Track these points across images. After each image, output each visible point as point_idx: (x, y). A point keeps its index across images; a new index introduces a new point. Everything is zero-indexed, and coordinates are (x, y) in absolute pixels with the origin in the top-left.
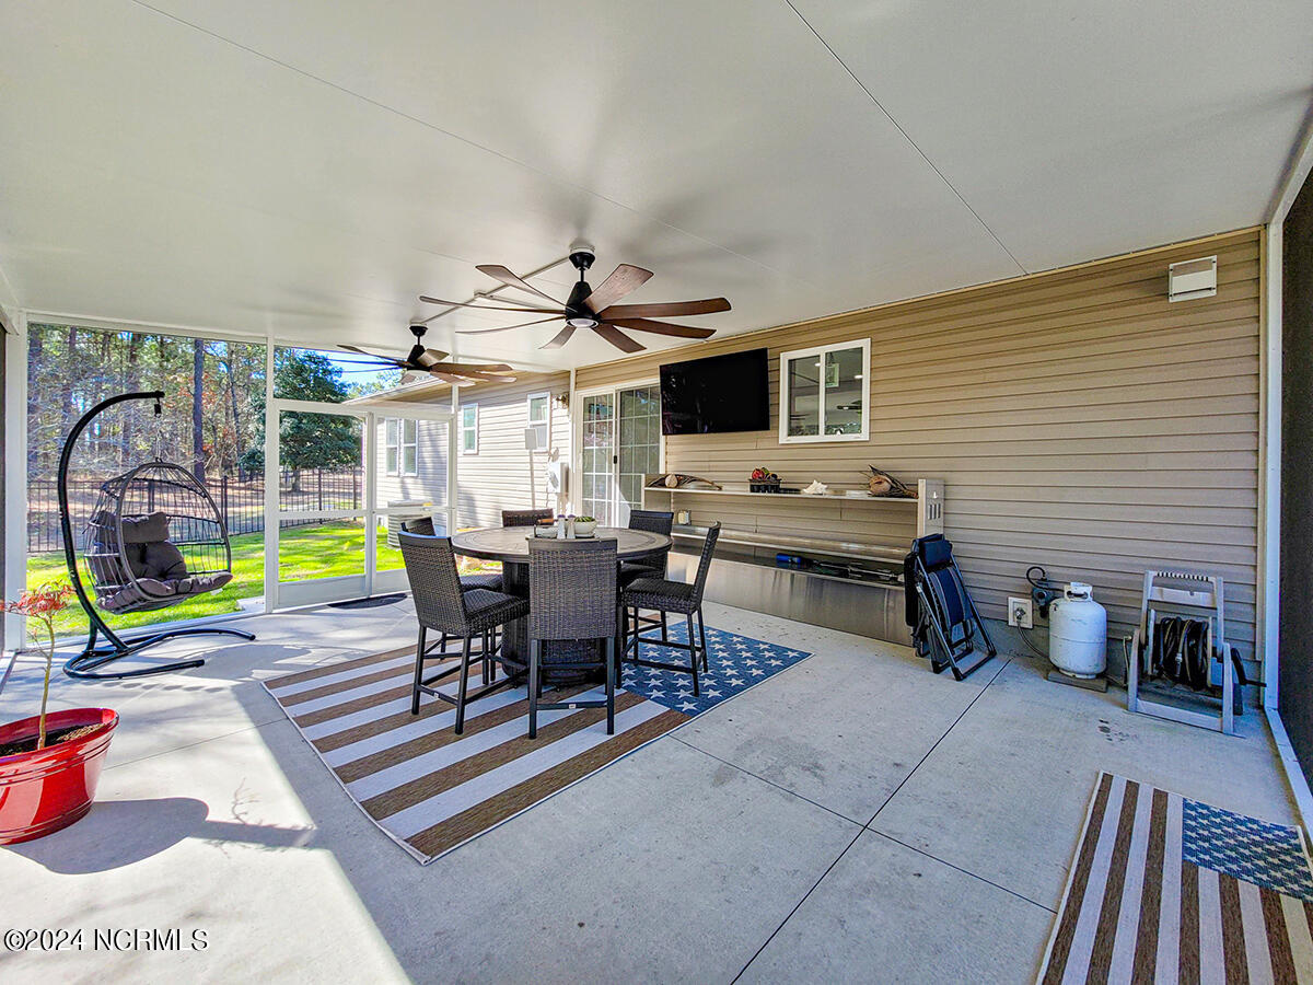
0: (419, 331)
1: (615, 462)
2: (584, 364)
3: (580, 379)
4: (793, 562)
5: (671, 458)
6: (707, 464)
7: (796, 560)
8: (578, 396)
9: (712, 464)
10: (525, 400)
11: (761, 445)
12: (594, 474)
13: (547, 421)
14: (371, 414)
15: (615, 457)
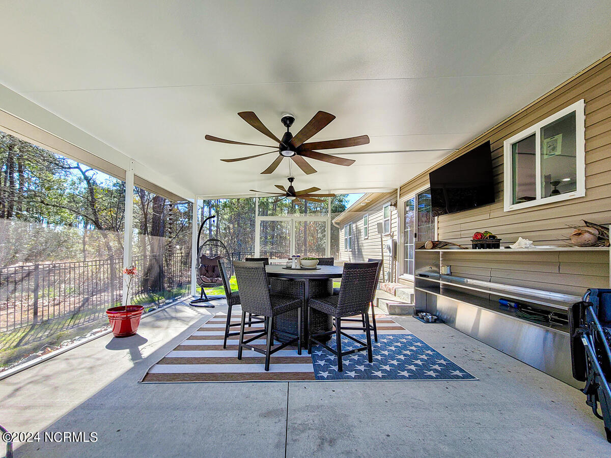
0: (291, 180)
1: (416, 237)
2: (402, 184)
3: (402, 191)
4: (511, 306)
5: (440, 231)
6: (459, 233)
7: (513, 304)
8: (401, 201)
9: (462, 232)
10: (382, 209)
11: (492, 215)
12: (408, 245)
13: (389, 218)
14: (293, 220)
15: (416, 234)
